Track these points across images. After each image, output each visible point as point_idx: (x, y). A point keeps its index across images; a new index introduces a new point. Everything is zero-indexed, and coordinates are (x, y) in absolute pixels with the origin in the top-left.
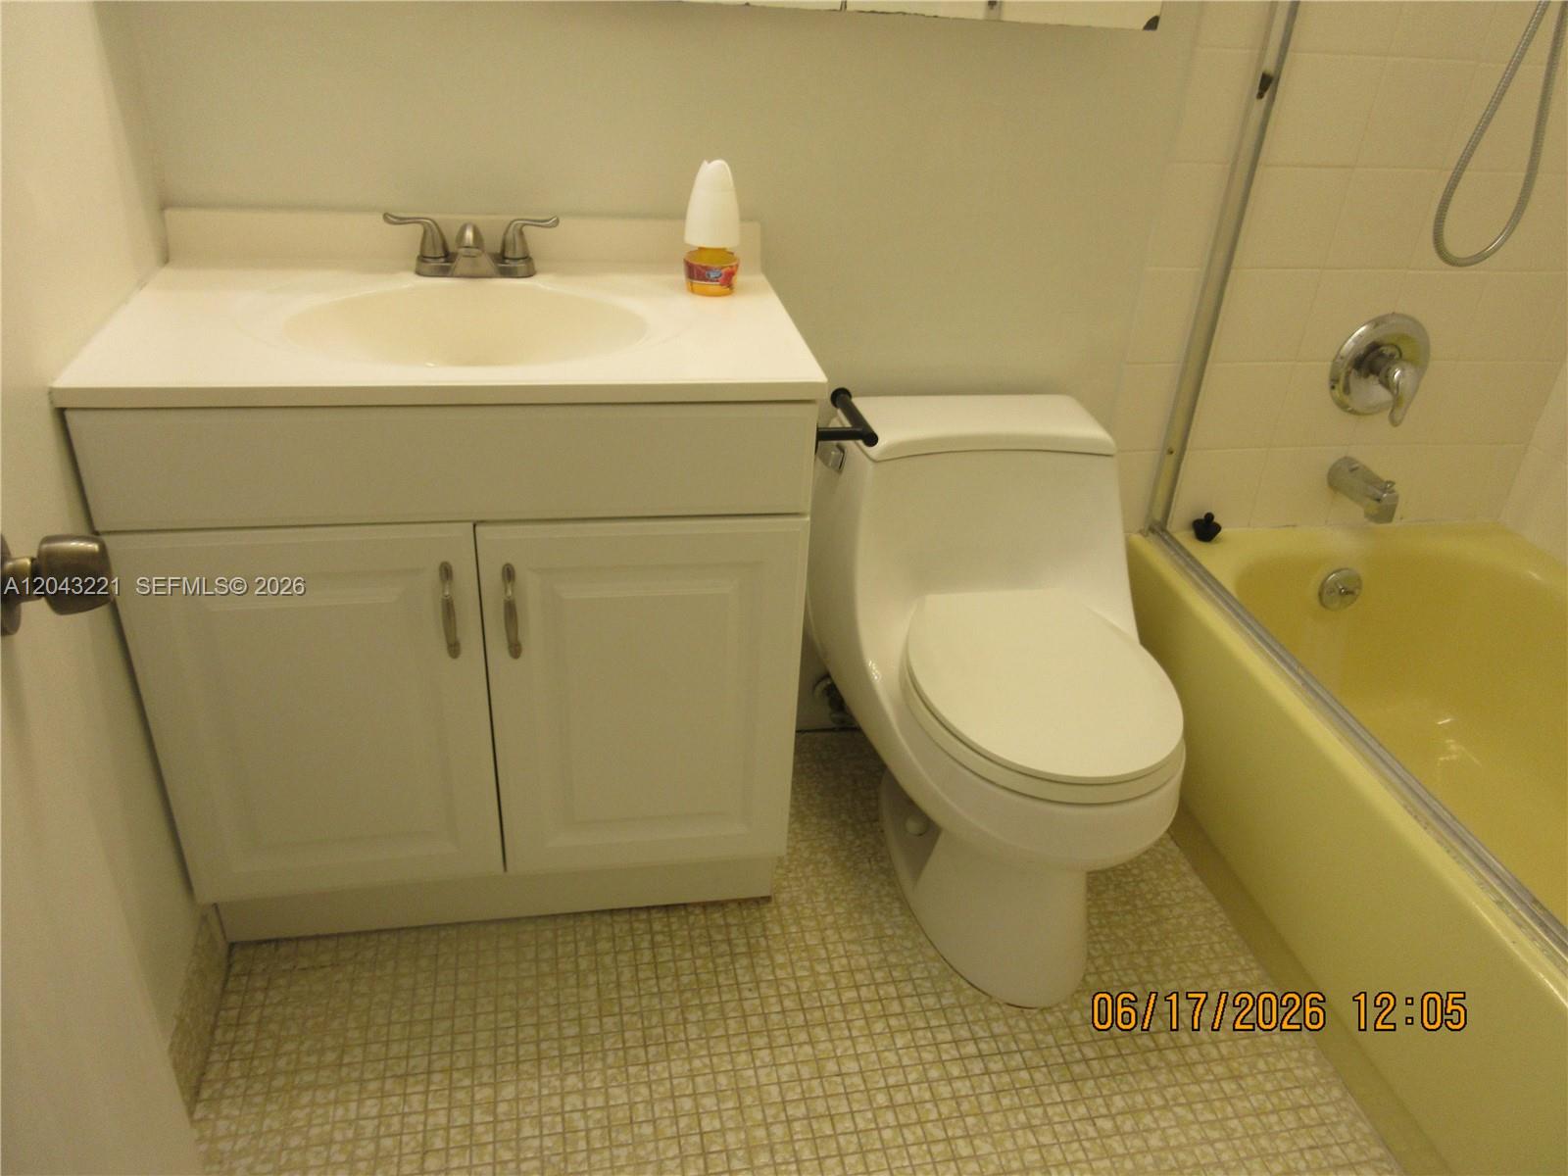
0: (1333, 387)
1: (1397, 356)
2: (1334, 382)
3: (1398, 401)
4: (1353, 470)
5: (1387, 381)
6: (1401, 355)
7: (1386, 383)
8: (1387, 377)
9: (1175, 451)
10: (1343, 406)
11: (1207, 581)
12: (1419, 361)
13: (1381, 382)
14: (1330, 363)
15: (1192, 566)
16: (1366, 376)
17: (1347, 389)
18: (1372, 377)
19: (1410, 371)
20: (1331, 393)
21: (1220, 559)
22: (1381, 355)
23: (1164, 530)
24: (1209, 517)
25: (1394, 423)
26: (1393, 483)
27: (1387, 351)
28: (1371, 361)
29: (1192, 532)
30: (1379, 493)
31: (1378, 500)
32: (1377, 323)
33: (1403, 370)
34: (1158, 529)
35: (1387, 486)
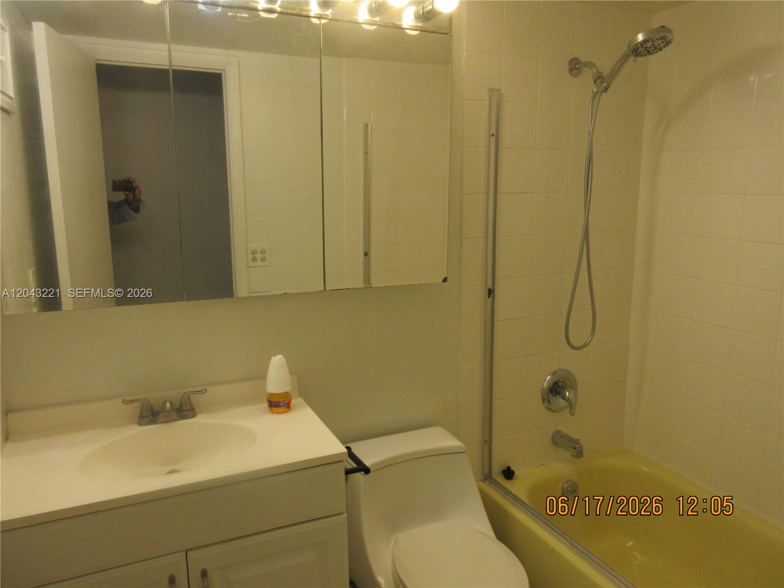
0: (544, 402)
1: (565, 386)
2: (543, 400)
3: (571, 405)
4: (561, 436)
5: (564, 397)
6: (566, 386)
7: (564, 398)
8: (563, 395)
9: (488, 441)
10: (550, 409)
11: (516, 499)
12: (574, 387)
13: (562, 398)
14: (540, 393)
15: (507, 493)
16: (556, 396)
17: (549, 402)
18: (558, 396)
19: (571, 391)
20: (544, 405)
21: (517, 487)
22: (559, 386)
23: (491, 478)
24: (509, 468)
25: (572, 414)
26: (578, 440)
27: (561, 384)
28: (556, 389)
29: (503, 476)
30: (574, 445)
31: (575, 448)
32: (554, 374)
33: (569, 392)
34: (487, 477)
35: (577, 442)
